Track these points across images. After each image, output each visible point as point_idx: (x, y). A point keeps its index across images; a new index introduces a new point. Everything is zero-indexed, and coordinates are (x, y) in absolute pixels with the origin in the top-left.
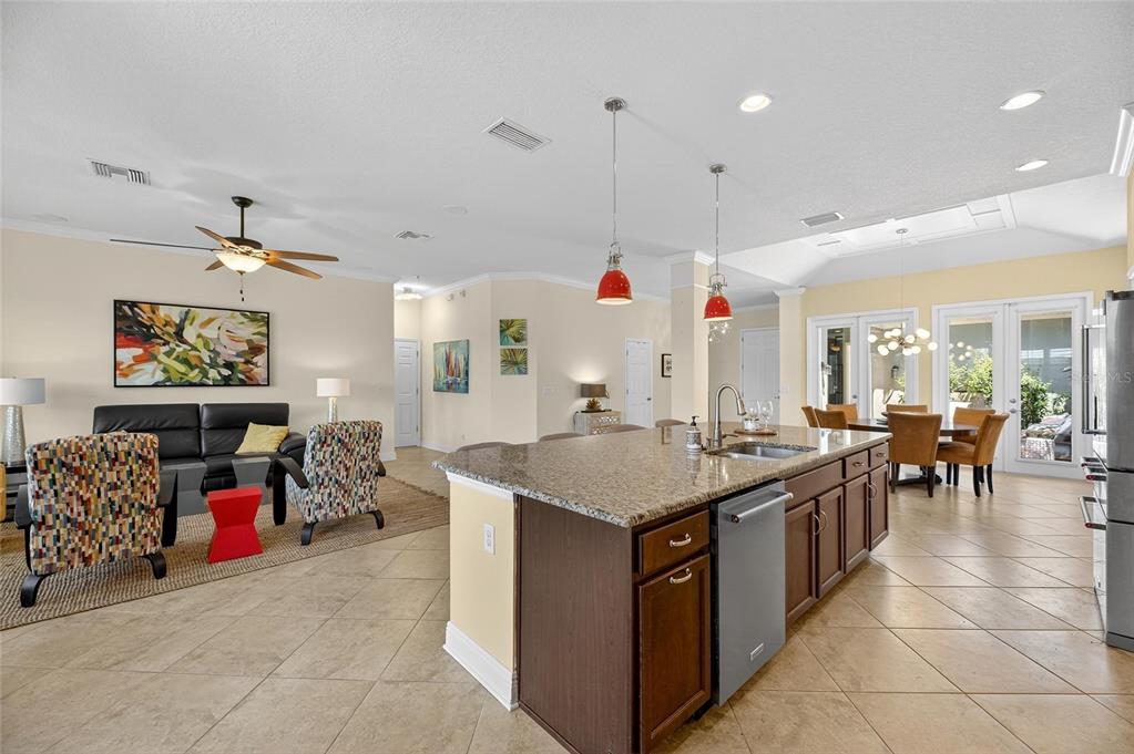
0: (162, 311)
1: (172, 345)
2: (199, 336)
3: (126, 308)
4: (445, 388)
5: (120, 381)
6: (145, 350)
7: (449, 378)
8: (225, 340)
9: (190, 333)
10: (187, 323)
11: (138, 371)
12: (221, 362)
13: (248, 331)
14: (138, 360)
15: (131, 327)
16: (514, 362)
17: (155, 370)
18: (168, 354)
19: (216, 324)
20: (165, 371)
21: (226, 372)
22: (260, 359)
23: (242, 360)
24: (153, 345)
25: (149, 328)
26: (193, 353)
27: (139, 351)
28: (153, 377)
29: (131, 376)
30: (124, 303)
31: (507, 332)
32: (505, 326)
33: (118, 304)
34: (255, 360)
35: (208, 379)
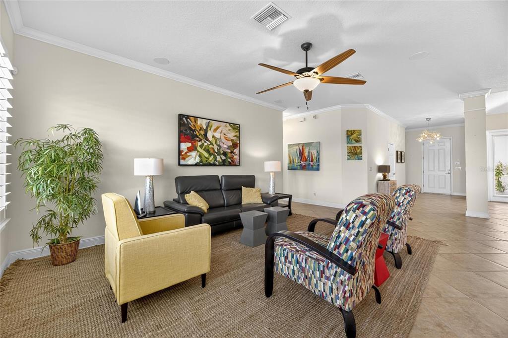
0: (199, 121)
1: (203, 142)
2: (213, 137)
3: (184, 119)
4: (299, 168)
5: (182, 162)
6: (192, 144)
7: (302, 162)
8: (223, 140)
9: (210, 135)
10: (209, 129)
11: (189, 156)
12: (222, 152)
13: (232, 135)
14: (190, 149)
15: (186, 130)
16: (355, 153)
17: (196, 155)
18: (201, 146)
19: (219, 130)
20: (200, 156)
21: (224, 158)
22: (237, 151)
23: (230, 151)
24: (195, 141)
25: (194, 131)
26: (211, 146)
27: (189, 145)
28: (195, 160)
29: (187, 159)
30: (183, 116)
31: (351, 137)
32: (350, 134)
33: (181, 117)
34: (234, 151)
35: (217, 161)
